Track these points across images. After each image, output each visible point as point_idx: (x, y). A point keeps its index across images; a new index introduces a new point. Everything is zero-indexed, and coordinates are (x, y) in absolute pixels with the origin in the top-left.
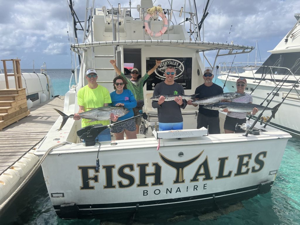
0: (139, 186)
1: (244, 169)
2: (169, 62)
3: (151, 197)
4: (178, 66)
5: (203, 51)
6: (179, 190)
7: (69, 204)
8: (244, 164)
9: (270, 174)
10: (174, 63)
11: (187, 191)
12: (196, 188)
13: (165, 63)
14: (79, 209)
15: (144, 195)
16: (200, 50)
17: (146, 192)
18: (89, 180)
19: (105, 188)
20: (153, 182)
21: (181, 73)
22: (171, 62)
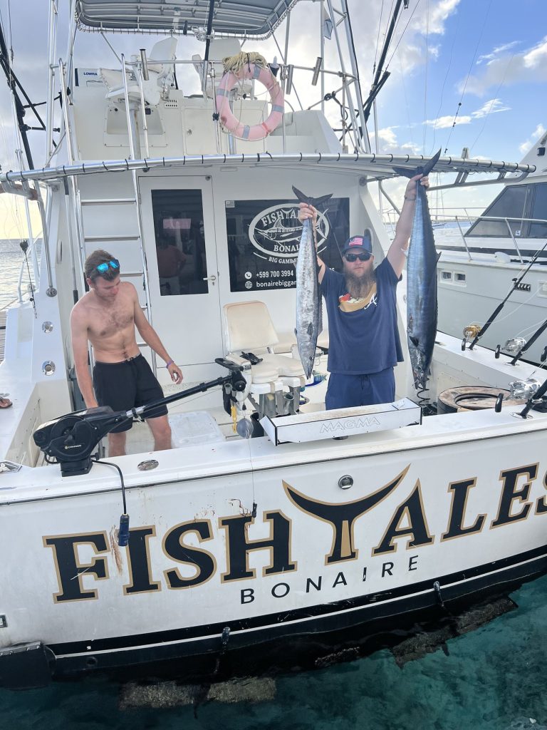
0: (227, 578)
1: (516, 507)
2: (287, 213)
3: (264, 605)
5: (379, 179)
6: (341, 579)
7: (24, 644)
8: (518, 494)
11: (364, 580)
13: (276, 216)
14: (56, 657)
15: (243, 602)
16: (369, 177)
17: (249, 592)
18: (79, 575)
19: (129, 591)
20: (269, 564)
21: (322, 241)
22: (294, 212)
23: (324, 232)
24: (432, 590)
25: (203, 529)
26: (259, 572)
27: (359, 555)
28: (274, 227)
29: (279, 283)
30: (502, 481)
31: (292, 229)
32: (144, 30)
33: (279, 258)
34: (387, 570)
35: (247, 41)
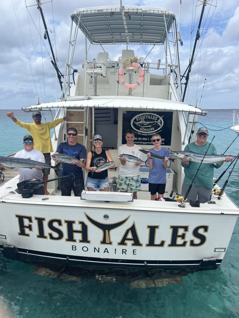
0: (67, 240)
1: (179, 241)
2: (147, 116)
3: (79, 253)
4: (157, 121)
6: (106, 250)
7: (10, 245)
8: (180, 236)
9: (215, 251)
10: (152, 117)
11: (115, 253)
12: (125, 252)
13: (142, 117)
14: (19, 252)
15: (73, 250)
17: (75, 247)
18: (25, 228)
19: (38, 237)
20: (81, 239)
21: (160, 128)
22: (149, 116)
23: (161, 124)
24: (144, 264)
25: (59, 222)
26: (78, 241)
27: (113, 243)
28: (141, 121)
29: (141, 142)
30: (171, 229)
31: (148, 123)
32: (117, 43)
33: (142, 133)
35: (155, 46)
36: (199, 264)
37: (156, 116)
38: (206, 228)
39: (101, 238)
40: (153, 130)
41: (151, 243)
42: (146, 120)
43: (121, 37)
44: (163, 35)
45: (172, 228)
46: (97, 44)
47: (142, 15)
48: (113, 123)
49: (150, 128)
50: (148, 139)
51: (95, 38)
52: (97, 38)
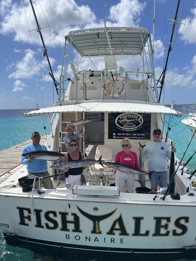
0: (61, 230)
1: (163, 231)
2: (129, 115)
3: (72, 241)
4: (138, 119)
6: (96, 239)
7: (12, 234)
8: (163, 227)
10: (134, 116)
11: (105, 242)
12: (113, 241)
13: (125, 116)
14: (20, 240)
15: (66, 238)
17: (68, 236)
18: (25, 218)
19: (36, 226)
20: (73, 229)
21: (140, 125)
22: (131, 115)
23: (141, 122)
24: (131, 252)
25: (55, 214)
26: (71, 230)
27: (102, 233)
28: (124, 120)
31: (130, 121)
32: (102, 56)
33: (125, 129)
34: (112, 241)
36: (182, 252)
37: (137, 115)
38: (187, 219)
39: (91, 228)
40: (135, 127)
41: (137, 233)
42: (128, 119)
43: (106, 51)
44: (141, 48)
45: (156, 219)
46: (86, 57)
47: (122, 34)
48: (100, 120)
49: (132, 125)
50: (130, 134)
51: (84, 52)
52: (86, 52)
